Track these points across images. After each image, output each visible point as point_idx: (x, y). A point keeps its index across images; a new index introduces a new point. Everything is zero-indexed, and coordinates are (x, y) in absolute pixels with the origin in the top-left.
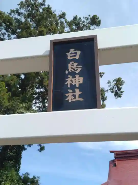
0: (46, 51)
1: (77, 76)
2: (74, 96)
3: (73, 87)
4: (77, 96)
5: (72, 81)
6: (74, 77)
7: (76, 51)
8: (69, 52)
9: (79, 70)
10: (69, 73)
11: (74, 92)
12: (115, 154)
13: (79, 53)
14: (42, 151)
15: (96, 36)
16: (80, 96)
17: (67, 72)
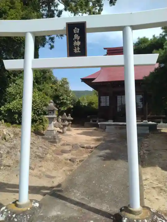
0: (65, 27)
1: (78, 41)
2: (77, 50)
3: (77, 46)
4: (78, 50)
5: (76, 43)
6: (77, 41)
7: (77, 29)
8: (74, 29)
9: (79, 38)
10: (75, 40)
11: (77, 48)
12: (107, 50)
13: (78, 29)
14: (52, 49)
15: (85, 22)
16: (79, 50)
17: (74, 39)
